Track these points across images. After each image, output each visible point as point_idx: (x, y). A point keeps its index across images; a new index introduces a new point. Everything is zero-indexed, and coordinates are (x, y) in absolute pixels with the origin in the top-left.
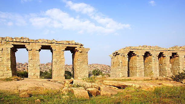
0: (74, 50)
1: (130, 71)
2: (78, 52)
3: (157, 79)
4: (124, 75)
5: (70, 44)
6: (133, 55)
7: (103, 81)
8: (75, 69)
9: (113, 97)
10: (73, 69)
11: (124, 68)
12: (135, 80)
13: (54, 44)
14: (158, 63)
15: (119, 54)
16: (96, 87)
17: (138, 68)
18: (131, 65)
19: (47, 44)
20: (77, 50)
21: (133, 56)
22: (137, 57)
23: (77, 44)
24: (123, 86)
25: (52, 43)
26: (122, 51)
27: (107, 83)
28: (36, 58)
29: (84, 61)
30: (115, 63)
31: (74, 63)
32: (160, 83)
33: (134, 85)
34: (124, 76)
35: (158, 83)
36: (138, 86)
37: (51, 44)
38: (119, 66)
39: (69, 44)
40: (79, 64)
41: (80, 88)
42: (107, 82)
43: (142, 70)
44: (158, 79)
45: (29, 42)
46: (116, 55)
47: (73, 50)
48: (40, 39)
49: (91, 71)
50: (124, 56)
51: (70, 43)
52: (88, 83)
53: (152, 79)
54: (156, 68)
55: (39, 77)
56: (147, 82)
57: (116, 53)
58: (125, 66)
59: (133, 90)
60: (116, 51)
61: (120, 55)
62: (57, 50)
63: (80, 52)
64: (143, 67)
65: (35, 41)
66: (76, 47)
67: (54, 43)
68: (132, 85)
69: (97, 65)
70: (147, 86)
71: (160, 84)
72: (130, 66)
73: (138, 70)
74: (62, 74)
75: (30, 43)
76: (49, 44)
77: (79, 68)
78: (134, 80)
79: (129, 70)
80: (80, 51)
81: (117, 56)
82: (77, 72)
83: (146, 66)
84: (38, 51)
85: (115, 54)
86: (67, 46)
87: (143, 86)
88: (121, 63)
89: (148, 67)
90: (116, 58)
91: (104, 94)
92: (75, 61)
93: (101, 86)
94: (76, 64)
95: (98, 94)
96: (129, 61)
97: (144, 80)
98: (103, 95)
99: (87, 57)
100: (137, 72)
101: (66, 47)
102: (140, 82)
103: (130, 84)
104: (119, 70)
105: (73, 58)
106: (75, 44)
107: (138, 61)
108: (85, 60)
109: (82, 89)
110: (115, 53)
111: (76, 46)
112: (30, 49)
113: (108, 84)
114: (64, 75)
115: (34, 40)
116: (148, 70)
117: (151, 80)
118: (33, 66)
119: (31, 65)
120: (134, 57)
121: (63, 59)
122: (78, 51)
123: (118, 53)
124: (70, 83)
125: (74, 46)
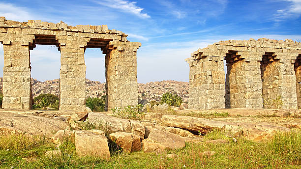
0: (108, 46)
1: (232, 95)
2: (116, 51)
3: (288, 115)
4: (218, 104)
5: (98, 33)
6: (236, 59)
7: (161, 116)
8: (110, 88)
9: (170, 156)
10: (107, 88)
11: (218, 89)
12: (239, 116)
13: (64, 33)
14: (294, 77)
15: (205, 57)
16: (138, 129)
17: (248, 90)
18: (234, 82)
19: (46, 33)
20: (113, 45)
21: (237, 61)
22: (246, 64)
23: (113, 34)
24: (203, 128)
25: (58, 30)
26: (213, 50)
27: (168, 122)
28: (20, 63)
29: (130, 72)
30: (198, 76)
31: (108, 75)
32: (293, 124)
33: (228, 127)
34: (217, 107)
35: (288, 123)
36: (235, 130)
37: (55, 32)
38: (206, 83)
39: (95, 33)
40: (117, 77)
41: (94, 131)
42: (170, 119)
43: (257, 93)
44: (290, 114)
45: (6, 25)
46: (199, 59)
47: (105, 46)
48: (32, 22)
49: (161, 96)
50: (217, 61)
51: (99, 30)
52: (121, 120)
53: (277, 114)
54: (290, 91)
55: (27, 106)
56: (263, 120)
57: (200, 56)
58: (220, 83)
59: (225, 138)
60: (198, 50)
61: (208, 58)
62: (69, 45)
63: (119, 51)
64: (260, 88)
65: (19, 25)
66: (112, 40)
67: (63, 29)
68: (224, 127)
69: (172, 84)
70: (257, 131)
71: (291, 127)
72: (231, 84)
73: (247, 94)
74: (80, 100)
75: (8, 29)
76: (52, 33)
77: (116, 85)
78: (236, 114)
79: (228, 93)
80: (119, 48)
81: (201, 61)
82: (113, 95)
83: (267, 84)
84: (27, 48)
85: (197, 57)
86: (92, 36)
87: (250, 129)
88: (210, 77)
89: (272, 87)
90: (199, 66)
91: (151, 147)
92: (111, 72)
93: (153, 127)
94: (111, 77)
95: (136, 147)
96: (229, 73)
97: (259, 117)
98: (149, 150)
99: (134, 61)
100: (247, 97)
101: (88, 40)
102: (247, 120)
103: (221, 126)
104: (207, 92)
105: (107, 64)
106: (109, 34)
107: (247, 73)
108: (130, 70)
109: (97, 134)
110: (197, 55)
111: (111, 37)
112: (9, 43)
113: (172, 123)
114: (83, 102)
115: (18, 23)
116: (272, 94)
117: (274, 116)
118: (13, 81)
119: (9, 79)
120: (239, 64)
121: (82, 66)
122: (115, 48)
123: (204, 54)
124: (79, 119)
125: (106, 37)
